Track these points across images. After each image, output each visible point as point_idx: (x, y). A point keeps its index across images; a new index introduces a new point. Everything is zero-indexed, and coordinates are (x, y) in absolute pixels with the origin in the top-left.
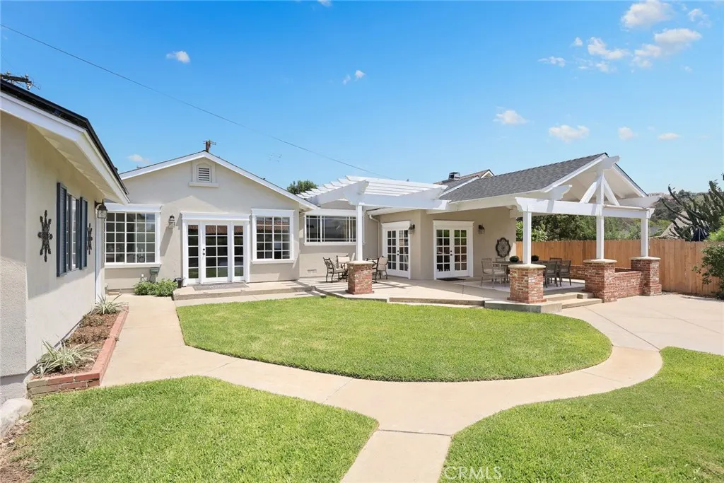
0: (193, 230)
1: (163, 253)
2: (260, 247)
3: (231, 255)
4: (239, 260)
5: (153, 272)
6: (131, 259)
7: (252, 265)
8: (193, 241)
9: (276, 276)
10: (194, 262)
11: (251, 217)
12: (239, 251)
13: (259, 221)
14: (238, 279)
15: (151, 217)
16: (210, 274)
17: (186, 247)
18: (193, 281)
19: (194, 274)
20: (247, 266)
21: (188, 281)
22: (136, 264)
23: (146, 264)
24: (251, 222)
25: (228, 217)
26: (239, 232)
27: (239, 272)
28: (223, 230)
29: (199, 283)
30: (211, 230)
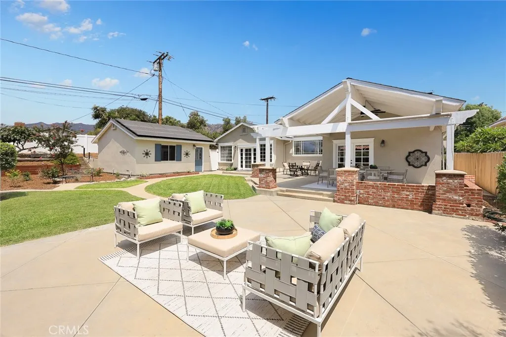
0: (242, 150)
1: (234, 159)
2: (261, 157)
3: (252, 160)
4: (255, 162)
5: (231, 165)
8: (242, 154)
10: (242, 162)
11: (258, 145)
12: (255, 158)
13: (261, 146)
15: (231, 147)
16: (246, 166)
17: (240, 156)
19: (242, 166)
21: (239, 168)
22: (228, 162)
23: (230, 162)
24: (258, 147)
25: (251, 145)
26: (255, 150)
28: (250, 150)
29: (242, 170)
30: (246, 150)
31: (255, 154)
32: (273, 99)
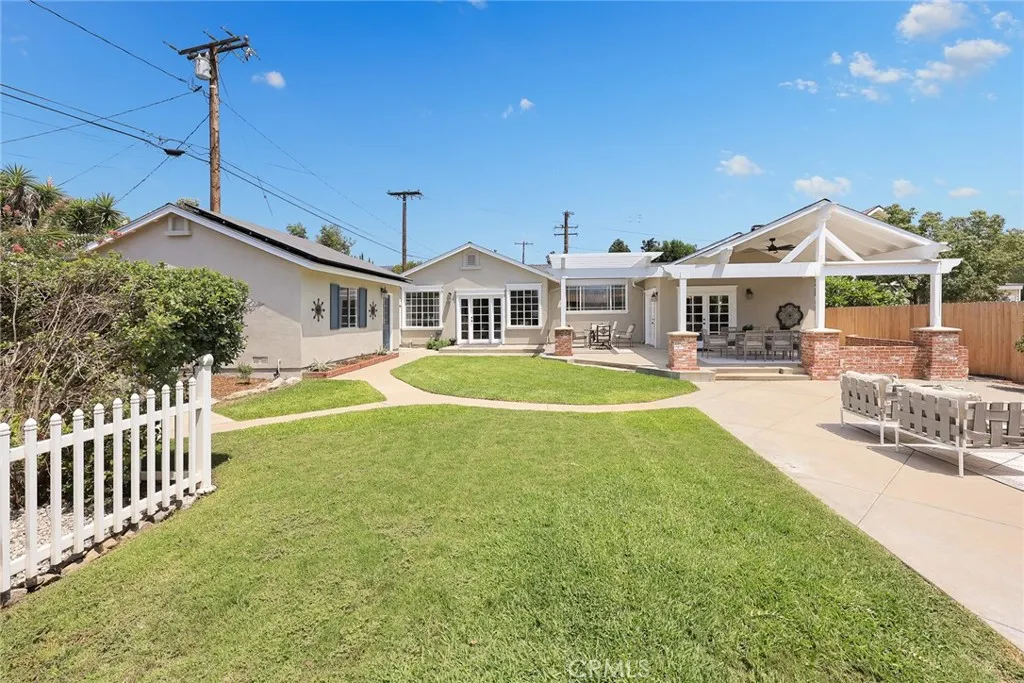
0: (464, 302)
1: (444, 321)
2: (513, 315)
3: (492, 322)
4: (497, 326)
5: (438, 333)
6: (425, 325)
7: (507, 331)
8: (465, 311)
9: (527, 340)
10: (465, 327)
11: (505, 291)
12: (498, 319)
13: (513, 293)
14: (497, 341)
15: (437, 294)
16: (476, 336)
17: (459, 315)
18: (465, 341)
19: (465, 336)
20: (503, 330)
21: (460, 340)
22: (428, 328)
23: (434, 328)
24: (505, 296)
25: (488, 292)
26: (497, 302)
27: (498, 335)
28: (485, 302)
29: (468, 343)
30: (476, 302)
31: (497, 311)
32: (415, 197)
